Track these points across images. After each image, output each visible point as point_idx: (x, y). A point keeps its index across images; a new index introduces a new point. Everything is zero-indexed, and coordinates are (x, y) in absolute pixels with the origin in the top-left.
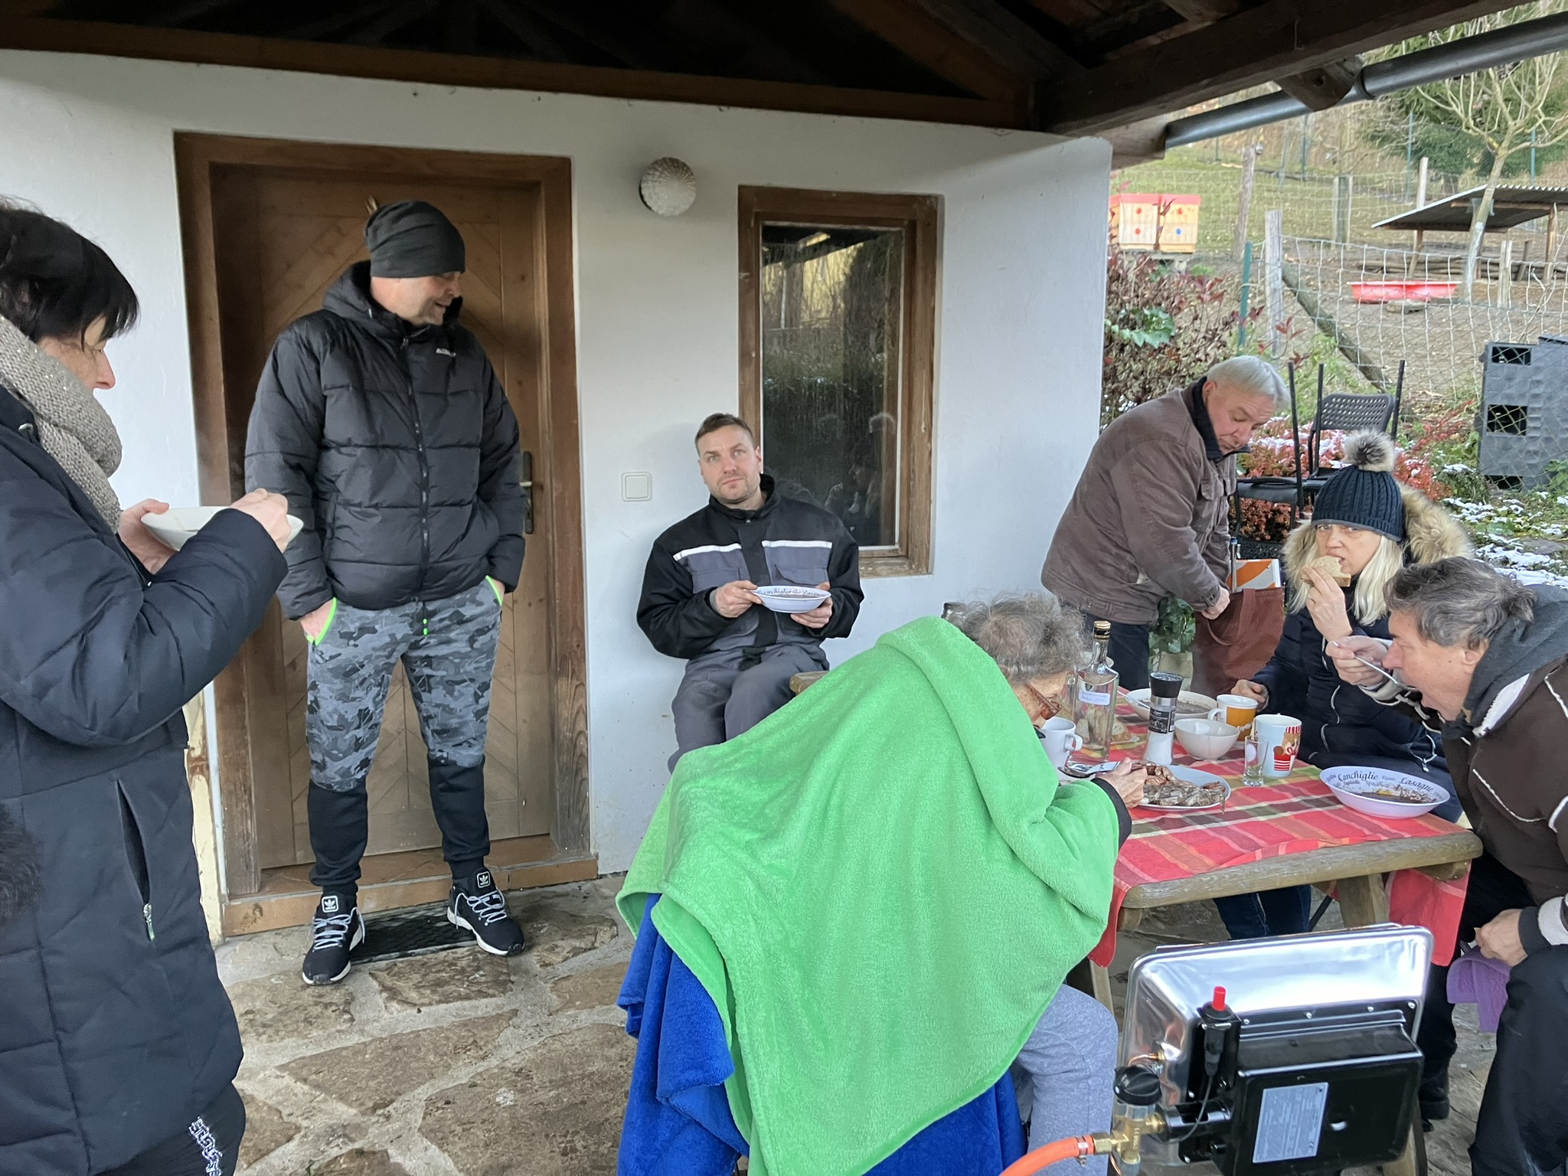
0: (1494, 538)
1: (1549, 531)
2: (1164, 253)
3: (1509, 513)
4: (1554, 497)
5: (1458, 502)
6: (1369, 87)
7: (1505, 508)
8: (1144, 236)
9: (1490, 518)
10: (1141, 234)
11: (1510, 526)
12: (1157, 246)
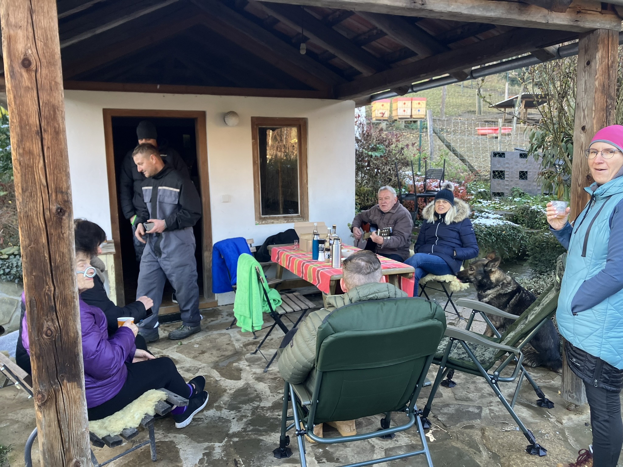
0: (486, 210)
1: (506, 208)
2: (414, 118)
3: (495, 203)
4: (514, 199)
5: (481, 201)
6: (415, 90)
7: (494, 202)
8: (407, 112)
9: (490, 205)
10: (406, 112)
11: (494, 207)
12: (411, 116)
